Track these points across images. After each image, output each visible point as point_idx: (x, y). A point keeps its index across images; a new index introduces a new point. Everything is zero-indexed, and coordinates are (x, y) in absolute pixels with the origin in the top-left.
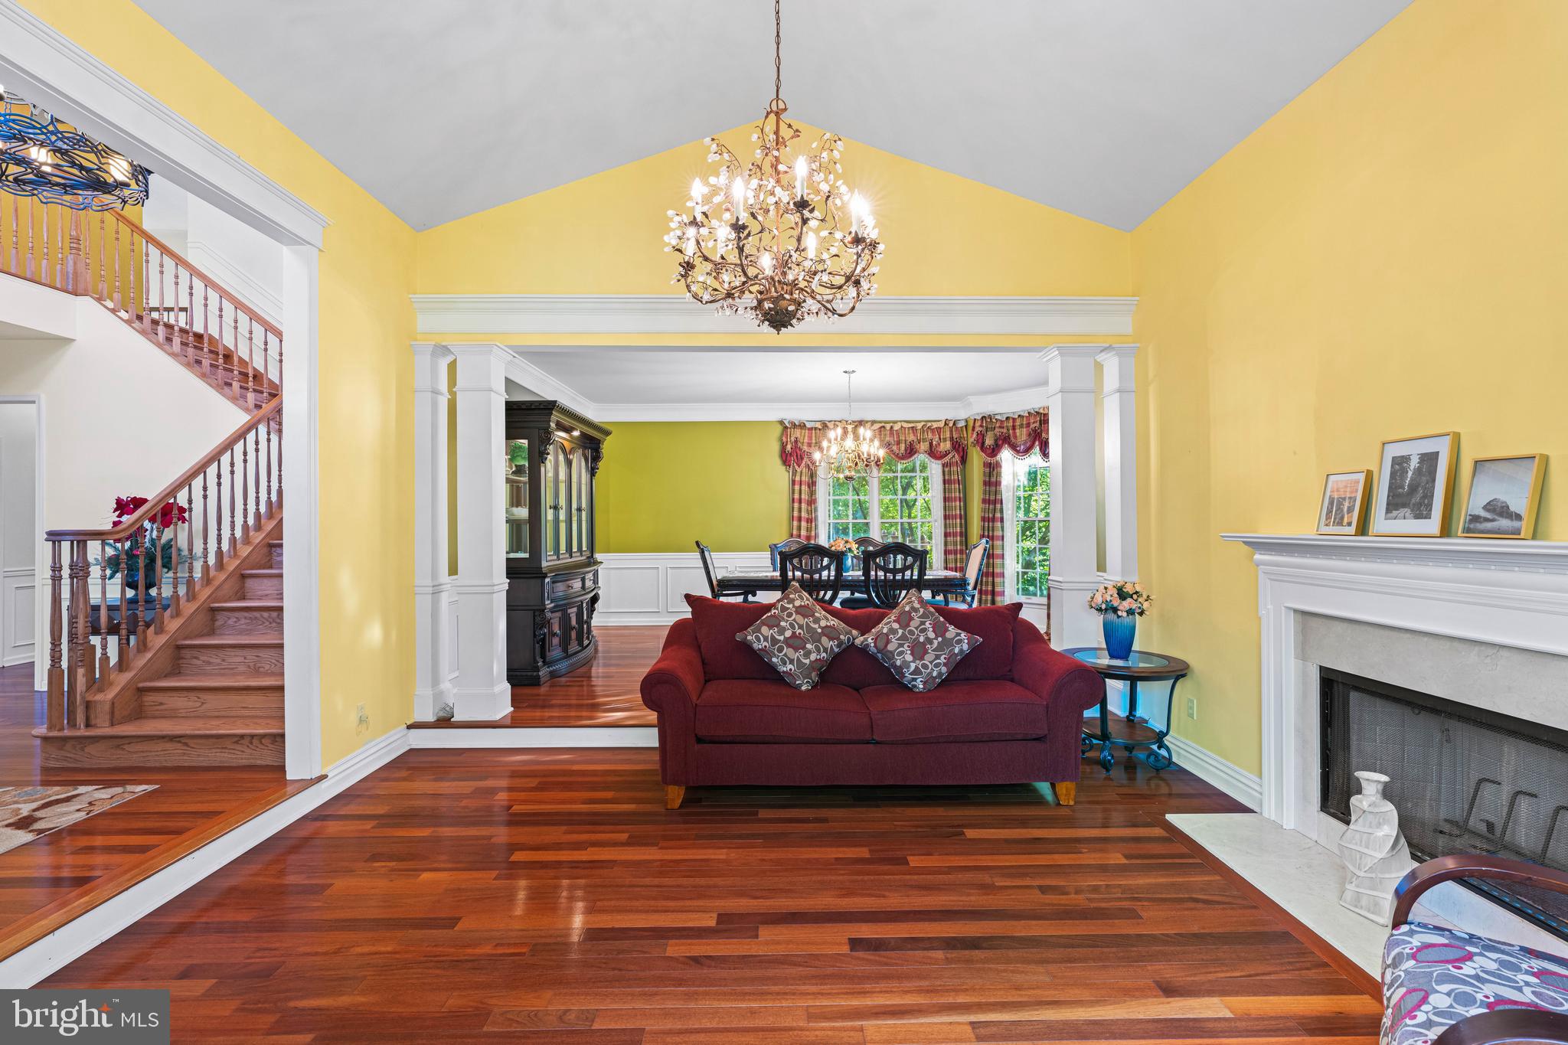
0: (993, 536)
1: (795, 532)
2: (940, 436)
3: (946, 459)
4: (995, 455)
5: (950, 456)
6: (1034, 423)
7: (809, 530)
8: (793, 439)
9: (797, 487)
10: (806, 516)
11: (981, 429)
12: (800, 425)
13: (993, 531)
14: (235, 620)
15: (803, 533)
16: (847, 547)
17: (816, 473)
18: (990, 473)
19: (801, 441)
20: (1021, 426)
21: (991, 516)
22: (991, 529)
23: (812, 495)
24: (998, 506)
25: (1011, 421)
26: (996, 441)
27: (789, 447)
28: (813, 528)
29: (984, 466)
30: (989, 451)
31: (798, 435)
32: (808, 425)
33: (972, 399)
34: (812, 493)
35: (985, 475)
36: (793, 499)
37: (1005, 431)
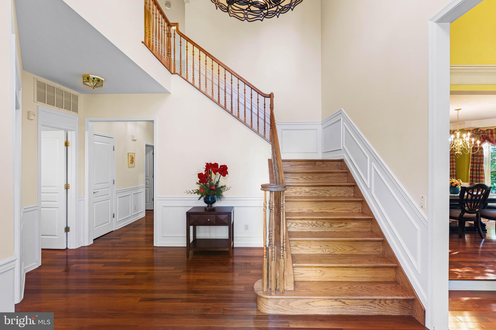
14: (295, 224)
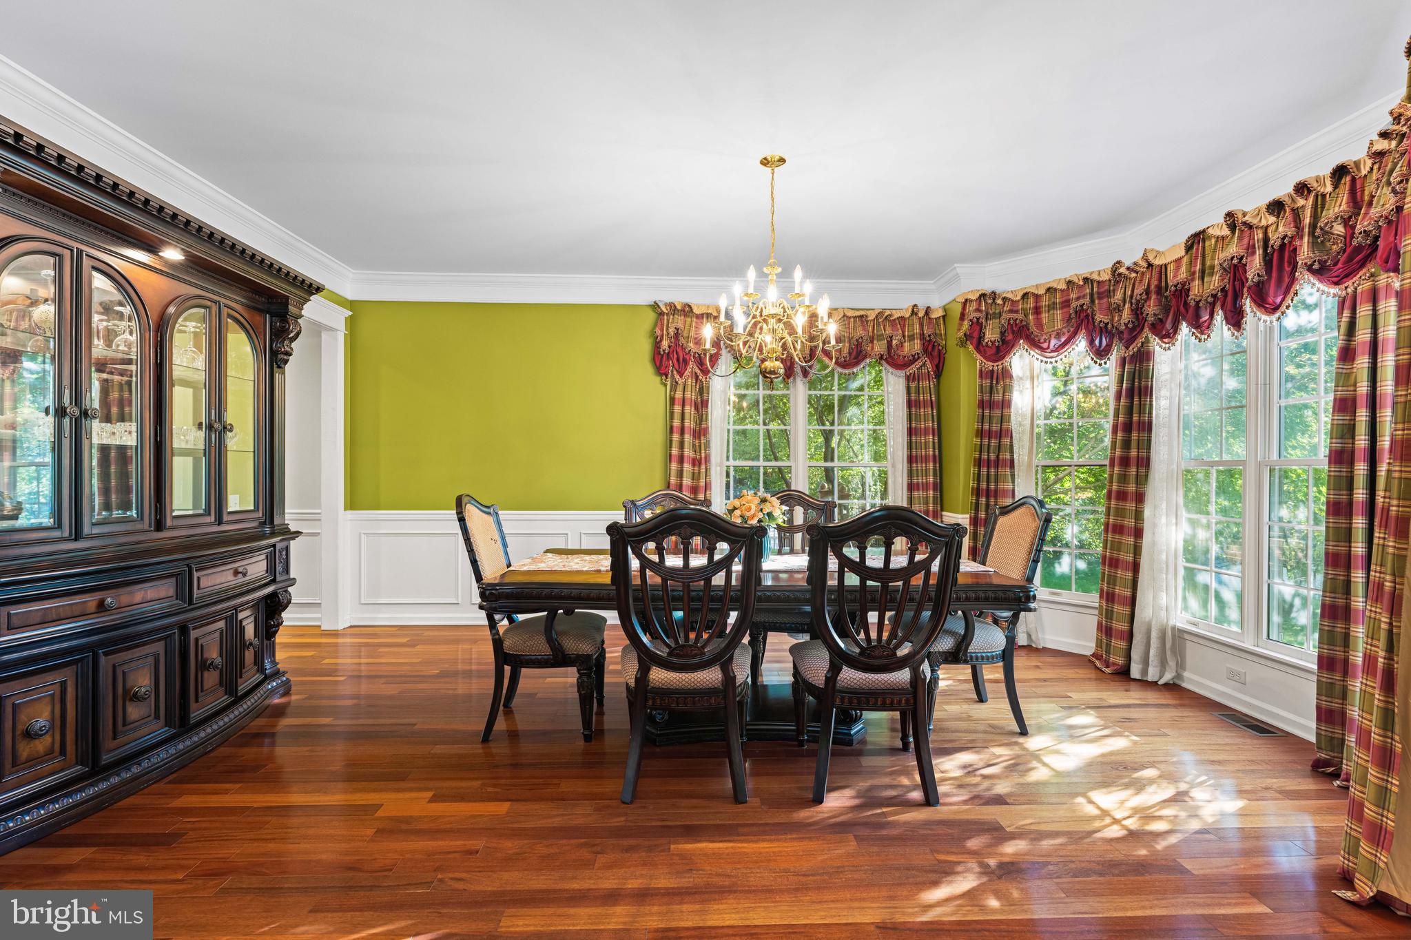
0: (996, 491)
1: (673, 480)
2: (903, 332)
3: (912, 369)
4: (1003, 358)
5: (918, 364)
6: (1078, 298)
7: (696, 477)
8: (672, 331)
9: (677, 409)
10: (692, 455)
11: (978, 315)
12: (683, 310)
13: (996, 482)
15: (687, 481)
16: (766, 511)
17: (708, 388)
18: (991, 387)
19: (685, 334)
20: (1052, 307)
21: (993, 457)
22: (992, 479)
23: (701, 421)
24: (1006, 441)
25: (1031, 300)
26: (1002, 334)
27: (665, 344)
28: (703, 475)
29: (981, 376)
30: (990, 352)
31: (680, 325)
32: (697, 311)
33: (961, 269)
34: (701, 418)
35: (981, 391)
36: (671, 428)
37: (1020, 316)
